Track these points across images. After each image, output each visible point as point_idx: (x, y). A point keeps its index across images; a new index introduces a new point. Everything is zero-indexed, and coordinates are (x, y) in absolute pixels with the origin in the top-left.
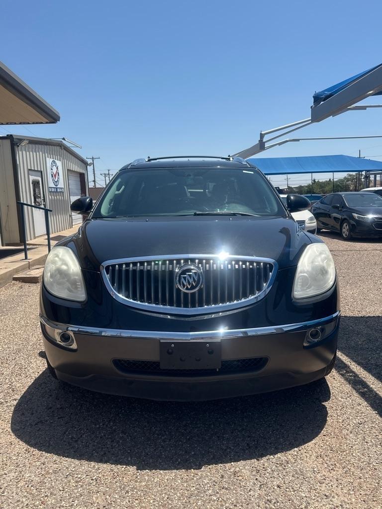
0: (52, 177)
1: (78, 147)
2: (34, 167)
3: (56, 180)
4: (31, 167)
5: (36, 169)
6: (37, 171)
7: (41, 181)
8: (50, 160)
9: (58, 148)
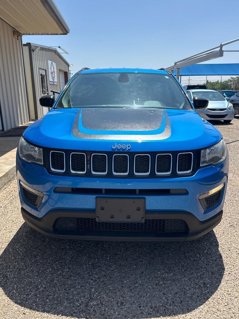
0: (51, 74)
1: (66, 53)
3: (53, 77)
4: (40, 67)
5: (43, 68)
6: (43, 69)
7: (45, 76)
8: (50, 62)
9: (54, 53)
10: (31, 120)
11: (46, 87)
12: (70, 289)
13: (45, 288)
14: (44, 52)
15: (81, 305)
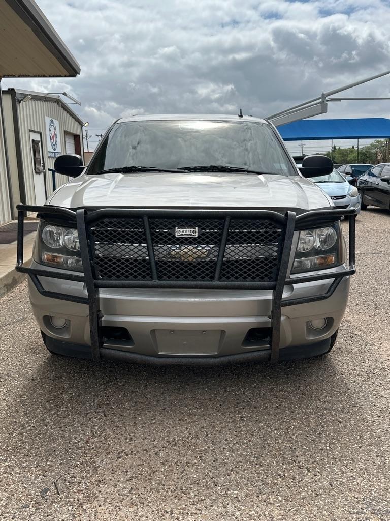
0: (51, 139)
1: (76, 103)
2: (34, 128)
3: (54, 144)
4: (31, 128)
6: (37, 132)
7: (40, 144)
8: (48, 119)
9: (56, 104)
10: (15, 218)
11: (42, 162)
12: (66, 428)
13: (33, 427)
14: (39, 103)
15: (79, 442)
